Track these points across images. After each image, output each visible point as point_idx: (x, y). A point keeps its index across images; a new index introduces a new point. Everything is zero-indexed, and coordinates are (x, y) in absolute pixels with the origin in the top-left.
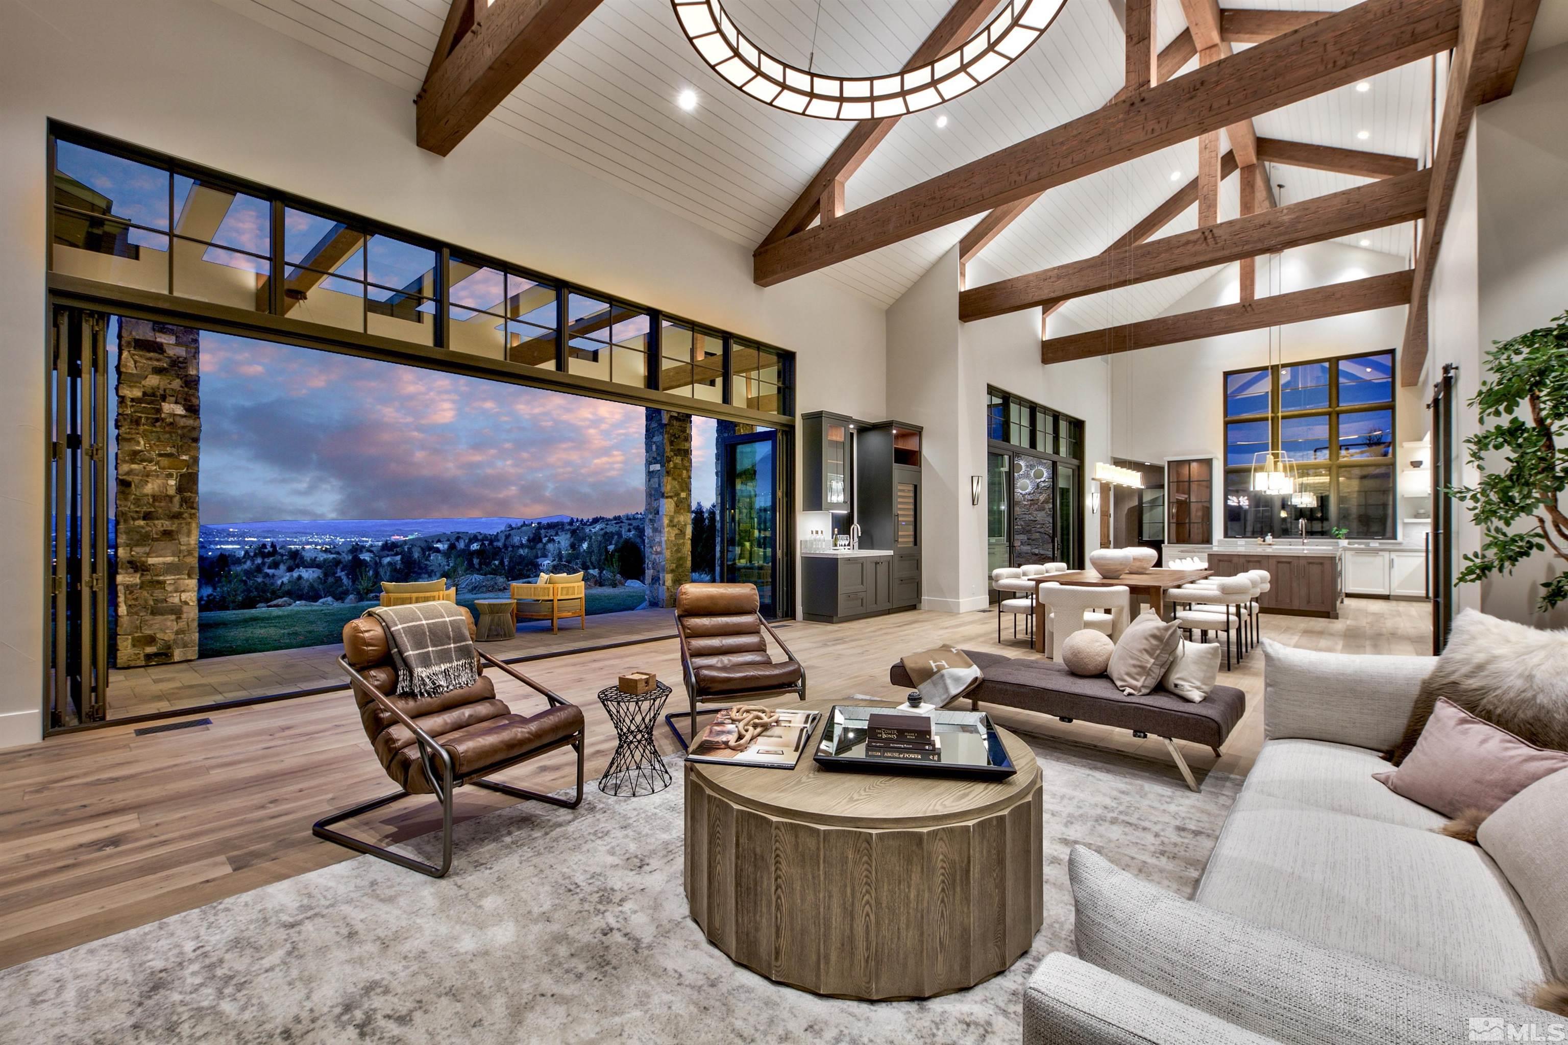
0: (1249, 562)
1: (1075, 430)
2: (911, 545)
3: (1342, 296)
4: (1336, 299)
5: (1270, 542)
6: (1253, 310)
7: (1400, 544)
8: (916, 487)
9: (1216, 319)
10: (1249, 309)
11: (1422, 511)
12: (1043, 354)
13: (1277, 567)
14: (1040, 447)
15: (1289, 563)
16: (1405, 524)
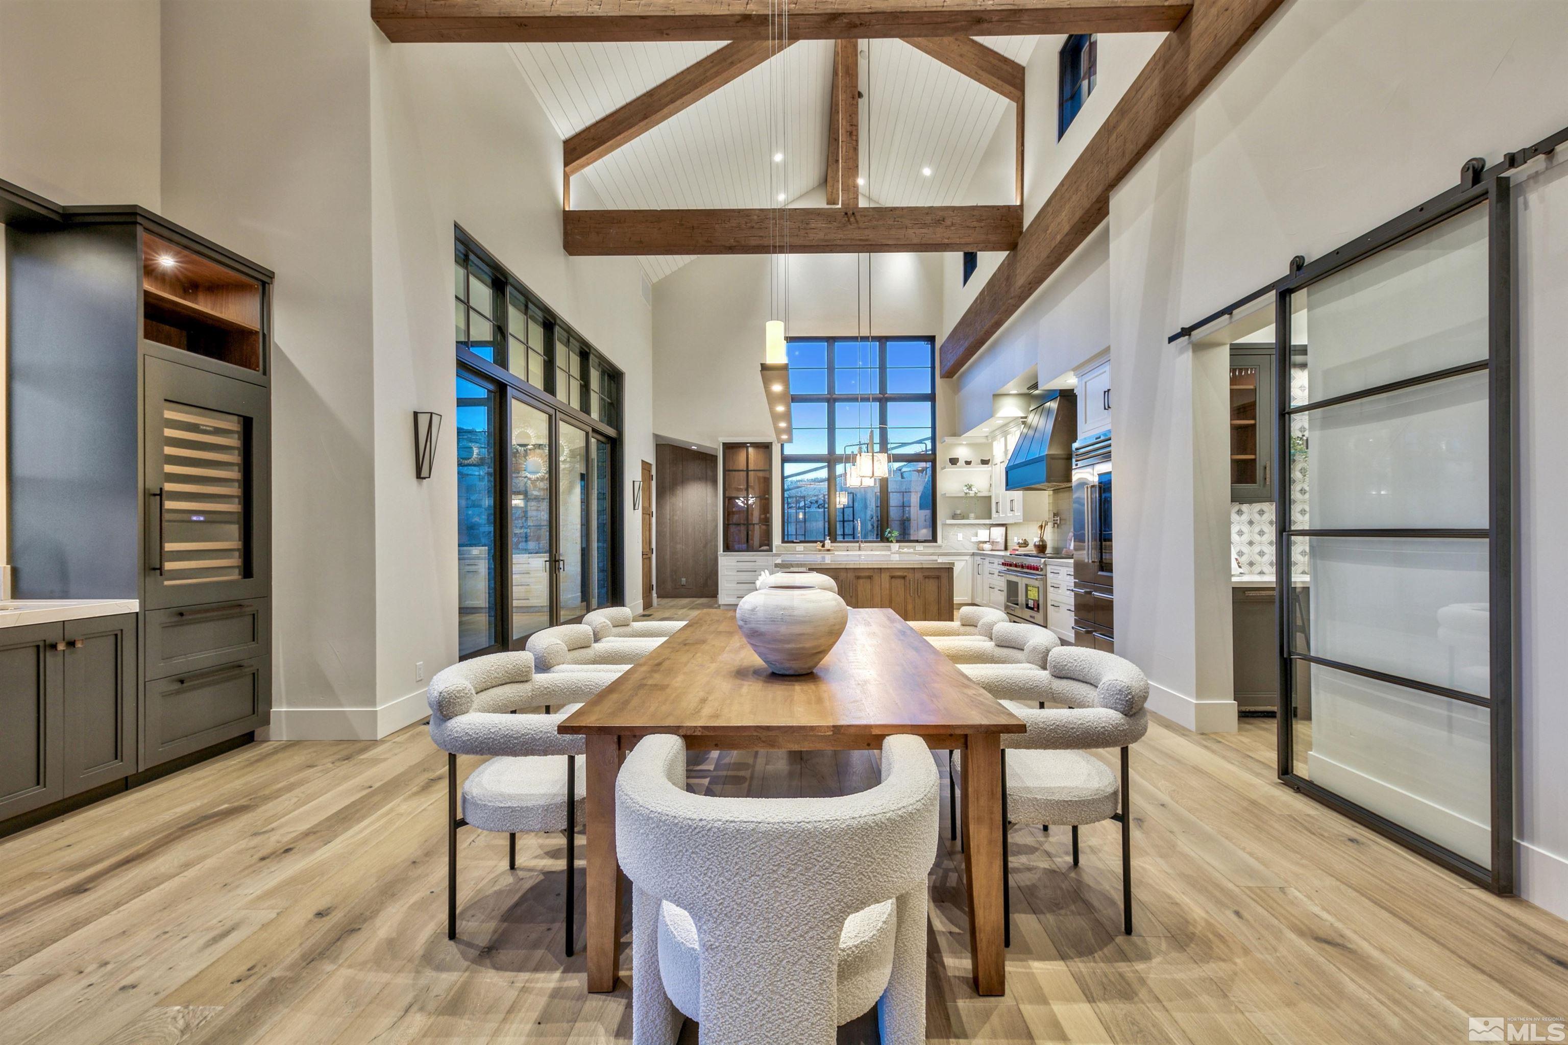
0: (858, 578)
1: (610, 385)
2: (235, 576)
3: (953, 224)
4: (947, 227)
5: (829, 548)
6: (857, 222)
7: (940, 547)
8: (247, 424)
9: (813, 226)
10: (852, 219)
11: (958, 512)
12: (566, 234)
13: (890, 584)
14: (561, 395)
15: (904, 577)
16: (945, 525)
